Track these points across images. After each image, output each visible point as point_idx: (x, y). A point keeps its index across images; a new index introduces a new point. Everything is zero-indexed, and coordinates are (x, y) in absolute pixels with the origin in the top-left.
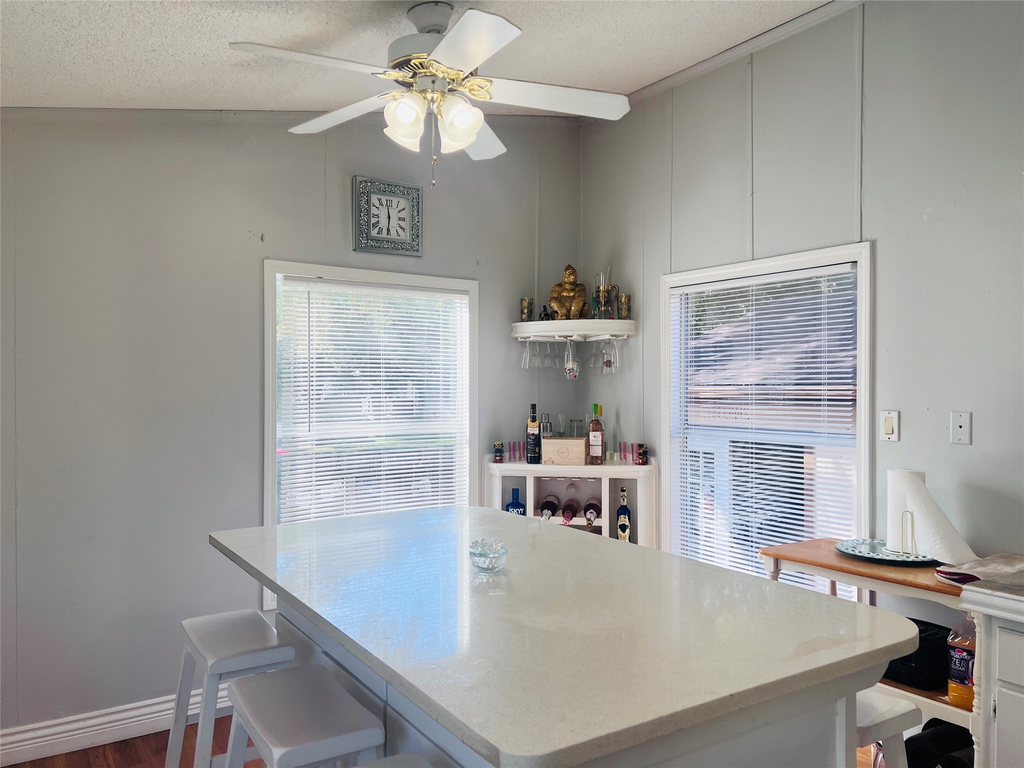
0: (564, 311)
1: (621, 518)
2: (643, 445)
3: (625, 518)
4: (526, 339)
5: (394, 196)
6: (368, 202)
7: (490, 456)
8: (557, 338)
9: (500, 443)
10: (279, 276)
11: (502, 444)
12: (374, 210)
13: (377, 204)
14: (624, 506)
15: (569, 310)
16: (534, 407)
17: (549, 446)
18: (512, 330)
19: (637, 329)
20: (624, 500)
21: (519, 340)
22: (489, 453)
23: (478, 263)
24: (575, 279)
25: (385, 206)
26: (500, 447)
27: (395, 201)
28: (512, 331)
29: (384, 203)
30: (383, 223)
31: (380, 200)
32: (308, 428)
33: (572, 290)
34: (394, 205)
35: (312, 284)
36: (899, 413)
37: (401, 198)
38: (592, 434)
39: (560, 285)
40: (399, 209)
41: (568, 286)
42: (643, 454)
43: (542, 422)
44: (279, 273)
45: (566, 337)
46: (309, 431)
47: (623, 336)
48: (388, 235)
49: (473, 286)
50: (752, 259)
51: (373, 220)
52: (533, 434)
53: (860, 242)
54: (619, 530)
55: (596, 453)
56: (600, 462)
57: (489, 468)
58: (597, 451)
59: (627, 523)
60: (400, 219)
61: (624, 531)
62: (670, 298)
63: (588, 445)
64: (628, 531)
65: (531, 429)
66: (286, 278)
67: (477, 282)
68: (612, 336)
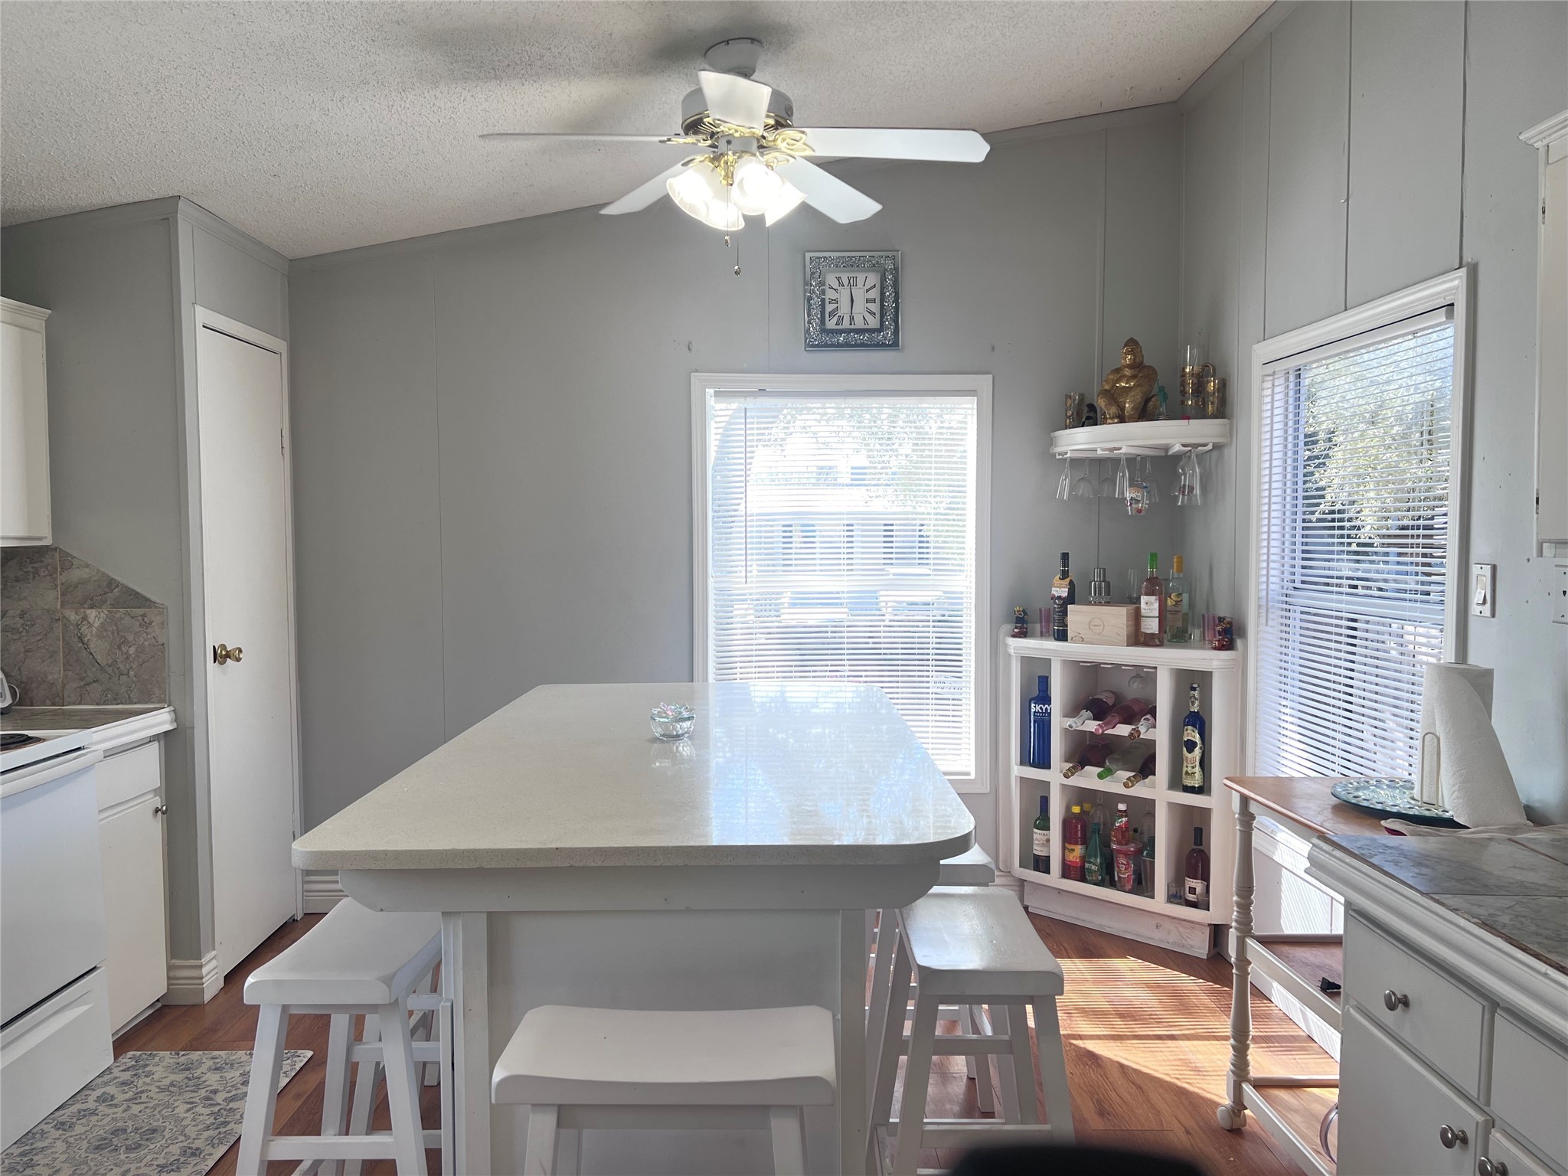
0: (1113, 410)
1: (1187, 730)
2: (1224, 619)
3: (1194, 731)
4: (1063, 456)
5: (858, 271)
6: (822, 284)
7: (1008, 627)
8: (1099, 452)
9: (1021, 610)
10: (710, 391)
11: (1024, 611)
12: (830, 294)
13: (836, 285)
14: (1194, 712)
15: (1123, 409)
16: (1065, 557)
17: (1077, 616)
18: (1051, 442)
19: (1231, 432)
20: (1193, 703)
21: (1058, 457)
22: (1009, 622)
23: (993, 349)
24: (1134, 359)
25: (846, 286)
26: (1020, 614)
27: (861, 277)
28: (1052, 445)
29: (846, 283)
30: (844, 309)
31: (839, 279)
32: (744, 579)
33: (1134, 377)
34: (860, 282)
35: (749, 399)
36: (1494, 568)
37: (869, 271)
38: (1144, 599)
39: (1118, 370)
40: (867, 287)
41: (1128, 372)
42: (1223, 633)
43: (1094, 581)
44: (709, 388)
45: (1112, 450)
46: (746, 582)
47: (1205, 445)
48: (851, 324)
49: (985, 382)
50: (1343, 309)
51: (829, 308)
52: (1059, 598)
53: (1459, 268)
54: (1185, 749)
55: (1148, 629)
56: (1158, 643)
57: (1006, 645)
58: (1151, 626)
59: (1197, 739)
60: (868, 301)
61: (1190, 750)
62: (1263, 382)
63: (1137, 617)
64: (1197, 751)
65: (1058, 589)
66: (717, 394)
67: (991, 376)
68: (1184, 446)
